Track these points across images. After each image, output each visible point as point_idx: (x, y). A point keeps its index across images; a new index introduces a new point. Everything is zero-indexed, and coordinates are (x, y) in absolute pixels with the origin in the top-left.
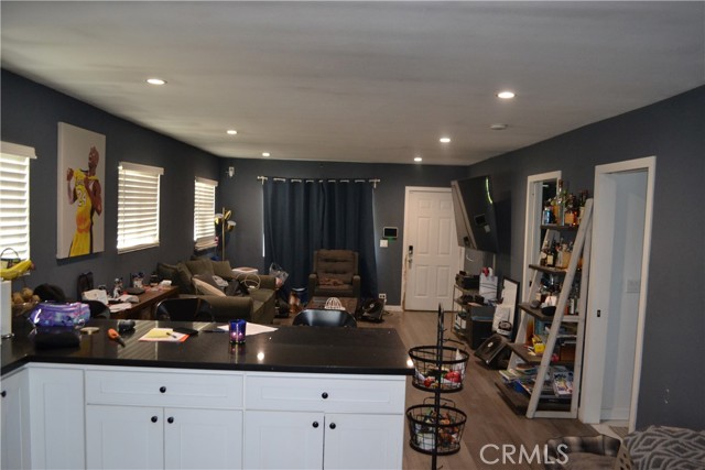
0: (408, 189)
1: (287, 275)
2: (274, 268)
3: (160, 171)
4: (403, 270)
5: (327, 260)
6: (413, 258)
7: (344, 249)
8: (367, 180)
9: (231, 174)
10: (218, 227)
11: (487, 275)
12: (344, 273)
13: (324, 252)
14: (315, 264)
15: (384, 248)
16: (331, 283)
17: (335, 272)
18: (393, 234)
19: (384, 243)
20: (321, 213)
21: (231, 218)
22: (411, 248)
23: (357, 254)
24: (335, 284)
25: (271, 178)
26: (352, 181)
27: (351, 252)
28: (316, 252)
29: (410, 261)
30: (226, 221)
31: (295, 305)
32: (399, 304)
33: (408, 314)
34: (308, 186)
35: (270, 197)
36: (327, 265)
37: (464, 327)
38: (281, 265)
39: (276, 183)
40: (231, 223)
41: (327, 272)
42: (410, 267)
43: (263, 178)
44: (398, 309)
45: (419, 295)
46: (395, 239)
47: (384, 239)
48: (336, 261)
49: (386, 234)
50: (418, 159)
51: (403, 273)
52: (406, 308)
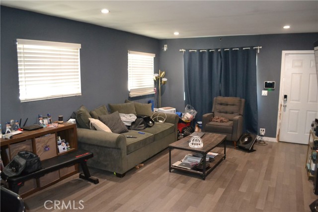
0: (284, 52)
1: (196, 112)
3: (79, 46)
4: (279, 113)
5: (221, 104)
6: (287, 104)
7: (236, 96)
8: (252, 47)
9: (165, 49)
10: (157, 82)
13: (220, 99)
14: (214, 106)
15: (264, 96)
16: (219, 120)
17: (226, 113)
18: (271, 86)
19: (265, 93)
21: (164, 77)
22: (286, 97)
23: (243, 100)
24: (221, 121)
25: (187, 50)
26: (241, 48)
27: (239, 99)
28: (215, 98)
29: (285, 106)
30: (161, 78)
32: (275, 137)
33: (281, 143)
34: (211, 54)
36: (221, 107)
39: (191, 53)
40: (164, 80)
41: (220, 112)
42: (285, 110)
43: (183, 50)
44: (274, 140)
45: (291, 131)
46: (273, 90)
47: (265, 90)
48: (227, 105)
49: (266, 86)
50: (287, 27)
51: (279, 115)
52: (280, 140)
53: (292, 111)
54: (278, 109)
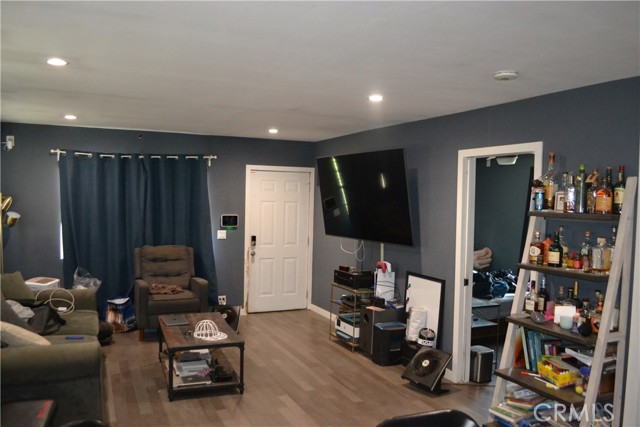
0: (249, 168)
1: (99, 282)
2: (79, 274)
4: (246, 266)
5: (155, 260)
6: (256, 250)
7: (174, 244)
8: (201, 156)
9: (10, 145)
11: (384, 272)
12: (179, 275)
13: (150, 249)
14: (137, 266)
15: (221, 240)
17: (167, 275)
18: (232, 222)
19: (222, 234)
20: (142, 198)
22: (254, 238)
23: (191, 249)
25: (71, 152)
26: (182, 157)
27: (183, 248)
28: (137, 250)
29: (253, 255)
30: (4, 211)
31: (115, 323)
32: (242, 306)
33: (253, 316)
35: (69, 177)
36: (154, 266)
37: (357, 335)
38: (89, 270)
39: (77, 159)
40: (12, 215)
41: (156, 276)
42: (253, 261)
43: (58, 152)
44: (241, 311)
45: (264, 293)
46: (235, 229)
47: (222, 229)
48: (166, 260)
49: (224, 223)
50: (273, 131)
51: (245, 269)
52: (250, 311)
53: (262, 261)
54: (243, 259)
